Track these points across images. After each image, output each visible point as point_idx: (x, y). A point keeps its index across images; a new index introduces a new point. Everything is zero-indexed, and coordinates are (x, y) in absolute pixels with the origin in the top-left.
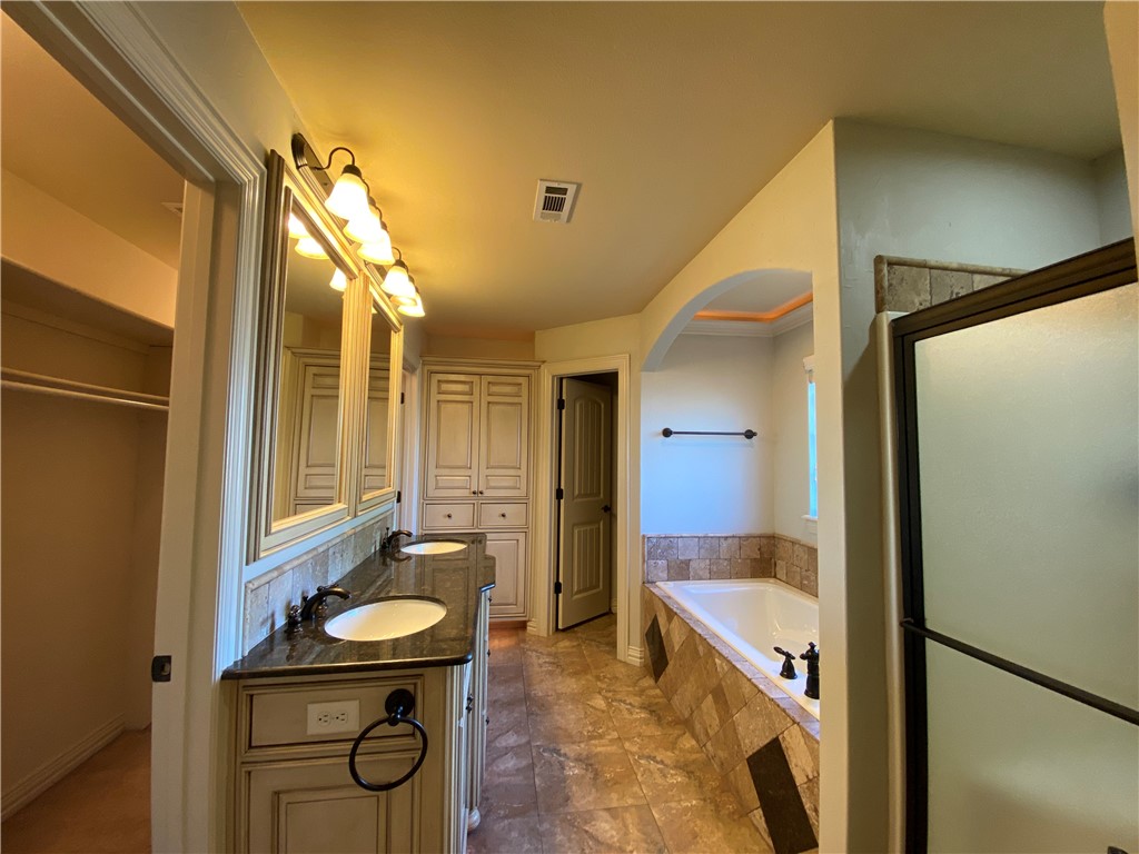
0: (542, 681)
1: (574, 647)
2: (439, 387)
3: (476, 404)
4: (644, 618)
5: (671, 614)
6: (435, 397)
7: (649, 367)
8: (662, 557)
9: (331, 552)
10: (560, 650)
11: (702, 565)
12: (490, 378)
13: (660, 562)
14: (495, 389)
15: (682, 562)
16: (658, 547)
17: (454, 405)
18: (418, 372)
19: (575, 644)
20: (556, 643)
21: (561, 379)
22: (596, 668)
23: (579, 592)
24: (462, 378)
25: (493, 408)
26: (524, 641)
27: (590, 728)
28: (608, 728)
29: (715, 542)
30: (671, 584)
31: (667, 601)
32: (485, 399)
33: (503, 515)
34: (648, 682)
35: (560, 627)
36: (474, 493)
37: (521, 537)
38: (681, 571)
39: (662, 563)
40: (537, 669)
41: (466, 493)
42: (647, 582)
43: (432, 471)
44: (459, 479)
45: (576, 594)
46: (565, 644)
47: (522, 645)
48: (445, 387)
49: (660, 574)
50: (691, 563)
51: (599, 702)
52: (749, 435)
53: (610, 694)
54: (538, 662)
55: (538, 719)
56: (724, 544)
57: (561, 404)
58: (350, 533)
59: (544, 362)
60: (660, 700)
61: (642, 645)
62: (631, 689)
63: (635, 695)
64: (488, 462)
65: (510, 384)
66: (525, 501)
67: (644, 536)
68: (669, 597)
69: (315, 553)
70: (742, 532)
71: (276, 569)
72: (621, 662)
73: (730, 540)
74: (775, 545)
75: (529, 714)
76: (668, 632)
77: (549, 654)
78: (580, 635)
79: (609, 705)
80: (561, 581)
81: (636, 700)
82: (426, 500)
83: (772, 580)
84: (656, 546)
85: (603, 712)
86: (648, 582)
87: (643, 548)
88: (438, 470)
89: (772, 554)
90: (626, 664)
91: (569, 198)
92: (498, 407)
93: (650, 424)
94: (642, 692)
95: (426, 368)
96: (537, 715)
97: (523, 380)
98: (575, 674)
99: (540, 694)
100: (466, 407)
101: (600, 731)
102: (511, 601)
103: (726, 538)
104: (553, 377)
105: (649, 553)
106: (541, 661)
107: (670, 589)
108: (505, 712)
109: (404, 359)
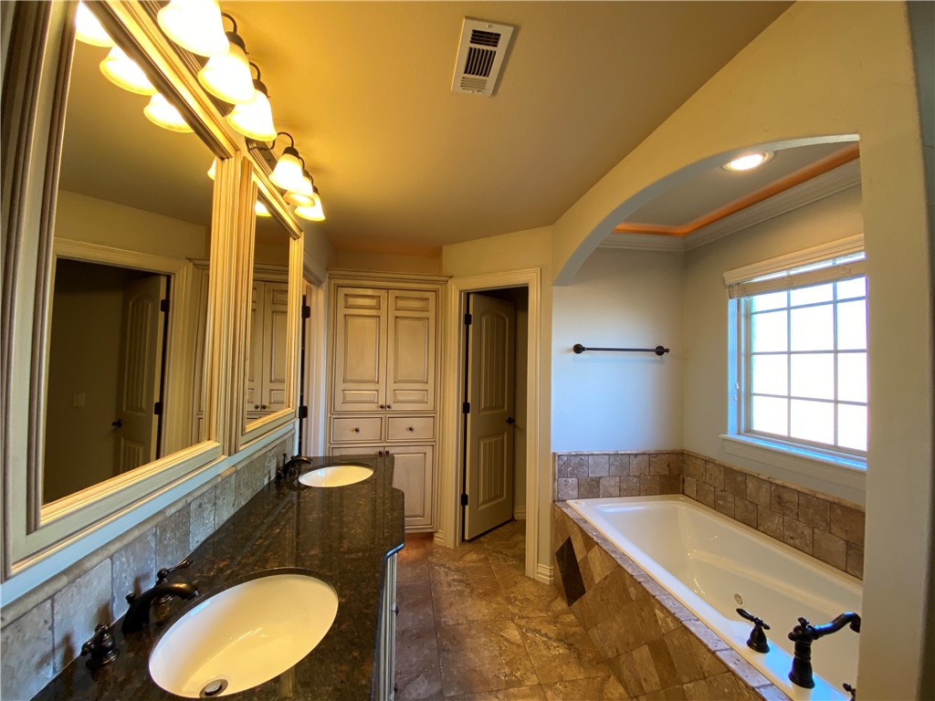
0: (452, 604)
1: (480, 560)
2: (346, 301)
3: (383, 319)
4: (554, 537)
5: (589, 542)
6: (342, 311)
7: (562, 281)
8: (572, 475)
9: (193, 507)
10: (468, 565)
11: (612, 483)
12: (398, 293)
13: (570, 480)
14: (401, 303)
15: (592, 480)
16: (569, 465)
17: (361, 320)
18: (324, 285)
19: (482, 556)
20: (462, 557)
21: (468, 295)
22: (506, 588)
23: (484, 503)
24: (370, 292)
25: (401, 322)
26: (431, 553)
27: (507, 670)
28: (527, 670)
29: (625, 459)
30: (583, 502)
31: (582, 525)
32: (393, 313)
33: (411, 429)
34: (560, 604)
35: (467, 538)
36: (382, 407)
37: (429, 450)
38: (591, 489)
39: (572, 481)
40: (445, 588)
41: (373, 407)
42: (557, 501)
43: (340, 386)
44: (366, 392)
45: (482, 504)
46: (472, 556)
47: (430, 558)
48: (352, 301)
49: (571, 492)
50: (602, 480)
51: (513, 633)
52: (660, 351)
53: (523, 622)
54: (446, 579)
55: (450, 656)
56: (634, 461)
57: (468, 319)
58: (228, 473)
59: (451, 277)
60: (577, 629)
61: (552, 563)
62: (544, 614)
63: (549, 623)
64: (395, 376)
65: (417, 299)
66: (433, 415)
67: (554, 454)
68: (586, 522)
69: (160, 518)
70: (651, 448)
71: (64, 572)
72: (530, 579)
73: (640, 457)
74: (683, 462)
75: (441, 649)
76: (585, 559)
77: (457, 570)
78: (485, 546)
79: (523, 635)
80: (467, 493)
81: (551, 630)
82: (334, 414)
83: (682, 497)
84: (566, 464)
85: (518, 646)
86: (559, 501)
87: (554, 467)
88: (345, 384)
89: (681, 471)
90: (535, 582)
91: (500, 50)
92: (405, 322)
93: (561, 341)
94: (555, 620)
95: (333, 281)
96: (449, 651)
97: (431, 295)
98: (485, 595)
99: (451, 622)
100: (373, 321)
101: (518, 674)
102: (419, 512)
103: (636, 455)
104: (461, 292)
105: (560, 471)
106: (450, 578)
107: (583, 509)
108: (414, 647)
109: (305, 268)
